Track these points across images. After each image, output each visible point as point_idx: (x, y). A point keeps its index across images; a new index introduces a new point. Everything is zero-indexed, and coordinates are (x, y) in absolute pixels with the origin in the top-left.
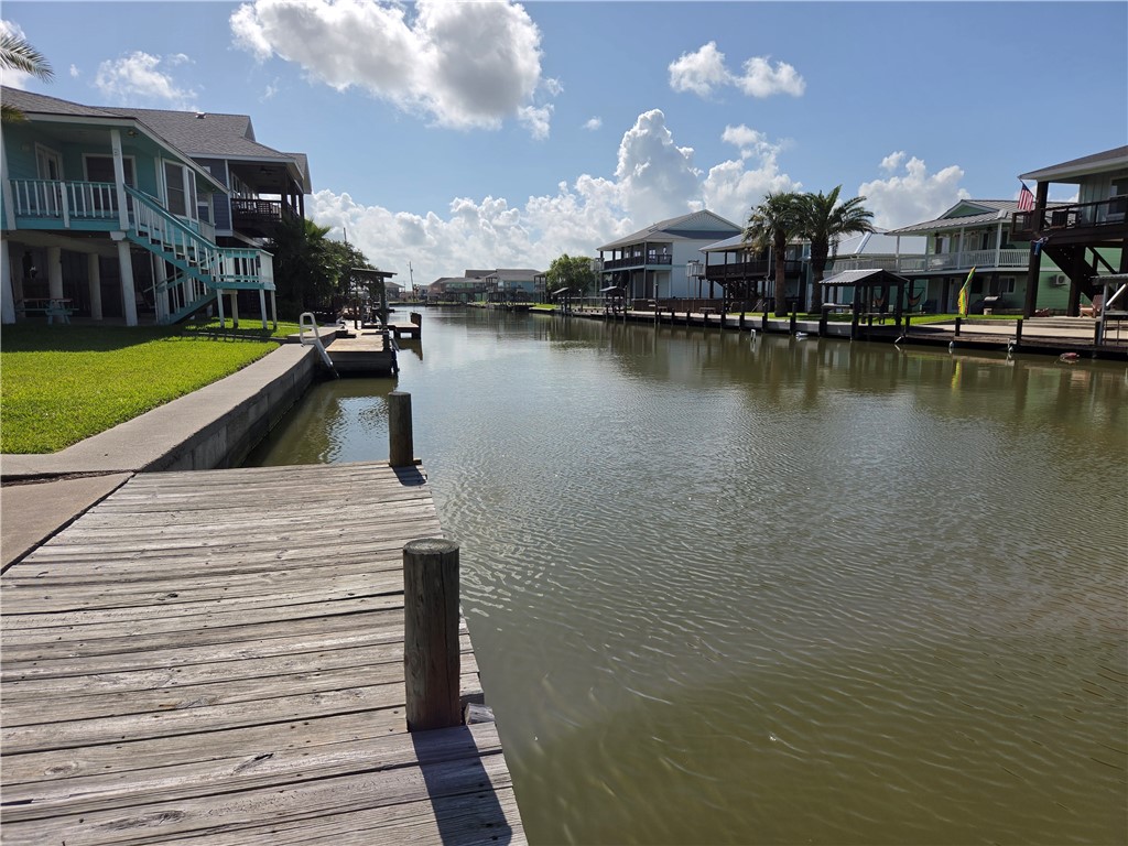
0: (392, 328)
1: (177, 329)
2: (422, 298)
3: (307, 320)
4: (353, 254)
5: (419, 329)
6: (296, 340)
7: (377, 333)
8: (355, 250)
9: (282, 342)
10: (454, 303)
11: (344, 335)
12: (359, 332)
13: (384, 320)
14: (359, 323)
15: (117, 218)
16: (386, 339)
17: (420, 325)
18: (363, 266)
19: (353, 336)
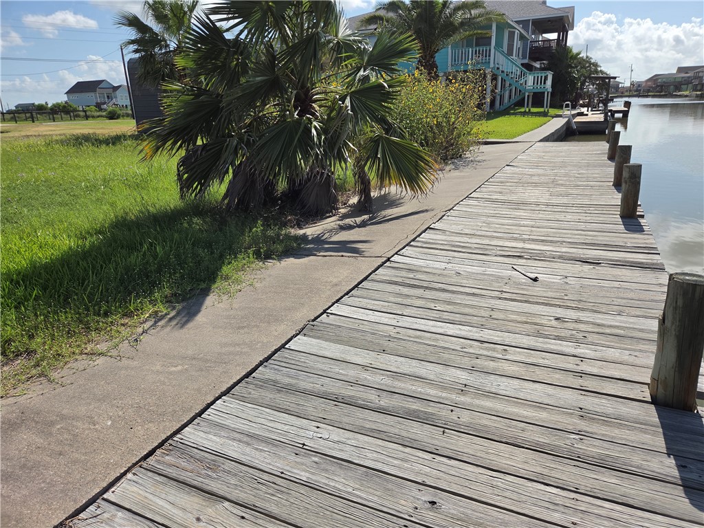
0: (611, 111)
1: (505, 112)
2: (637, 91)
3: (567, 106)
4: (590, 64)
5: (628, 111)
6: (560, 116)
7: (601, 113)
8: (592, 61)
9: (553, 117)
10: (663, 93)
11: (582, 114)
12: (590, 113)
13: (606, 105)
14: (590, 109)
15: (489, 62)
16: (606, 116)
17: (629, 109)
18: (596, 72)
19: (587, 115)
